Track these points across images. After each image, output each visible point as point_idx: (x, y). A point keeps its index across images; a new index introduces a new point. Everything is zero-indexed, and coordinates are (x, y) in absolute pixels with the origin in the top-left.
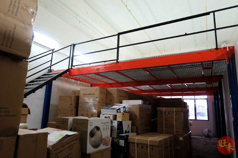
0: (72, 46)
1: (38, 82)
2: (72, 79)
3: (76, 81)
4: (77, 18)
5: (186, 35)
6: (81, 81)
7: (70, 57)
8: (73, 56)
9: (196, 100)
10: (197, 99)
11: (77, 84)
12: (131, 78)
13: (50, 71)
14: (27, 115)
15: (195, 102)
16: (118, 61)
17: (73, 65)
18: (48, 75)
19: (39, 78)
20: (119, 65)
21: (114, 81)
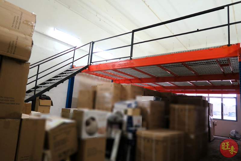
0: (91, 43)
1: (61, 77)
2: (93, 74)
3: (97, 77)
4: (97, 16)
5: (198, 31)
6: (102, 77)
7: (89, 54)
8: (92, 53)
9: (224, 99)
10: (224, 97)
11: (98, 79)
12: (148, 74)
13: (72, 67)
14: (50, 106)
15: (222, 100)
16: (132, 58)
17: (92, 62)
18: (71, 70)
19: (62, 73)
20: (132, 61)
21: (133, 76)
